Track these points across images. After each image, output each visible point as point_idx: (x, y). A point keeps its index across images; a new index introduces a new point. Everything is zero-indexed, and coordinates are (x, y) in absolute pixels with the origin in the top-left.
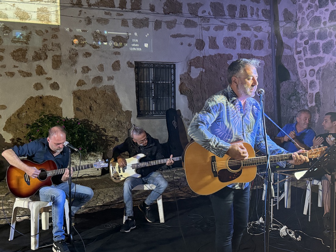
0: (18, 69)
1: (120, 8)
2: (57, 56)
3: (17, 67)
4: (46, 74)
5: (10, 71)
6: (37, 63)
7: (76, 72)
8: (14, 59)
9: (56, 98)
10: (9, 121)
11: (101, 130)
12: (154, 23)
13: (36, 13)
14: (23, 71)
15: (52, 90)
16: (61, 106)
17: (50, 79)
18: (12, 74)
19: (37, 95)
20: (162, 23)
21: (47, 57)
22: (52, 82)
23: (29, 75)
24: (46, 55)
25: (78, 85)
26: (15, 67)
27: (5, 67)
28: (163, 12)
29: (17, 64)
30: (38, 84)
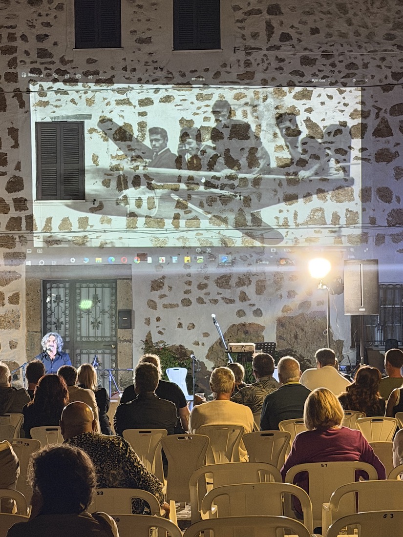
0: (222, 296)
1: (332, 224)
2: (262, 281)
3: (221, 294)
4: (249, 300)
5: (214, 299)
6: (241, 289)
7: (281, 297)
8: (217, 286)
9: (259, 326)
10: (211, 349)
11: (306, 361)
12: (375, 237)
13: (241, 238)
14: (226, 298)
15: (255, 316)
16: (263, 334)
17: (254, 305)
18: (216, 301)
19: (239, 323)
20: (386, 237)
21: (250, 282)
22: (255, 308)
23: (232, 301)
24: (250, 281)
25: (283, 311)
26: (219, 294)
27: (209, 294)
28: (386, 225)
29: (220, 290)
30: (240, 310)
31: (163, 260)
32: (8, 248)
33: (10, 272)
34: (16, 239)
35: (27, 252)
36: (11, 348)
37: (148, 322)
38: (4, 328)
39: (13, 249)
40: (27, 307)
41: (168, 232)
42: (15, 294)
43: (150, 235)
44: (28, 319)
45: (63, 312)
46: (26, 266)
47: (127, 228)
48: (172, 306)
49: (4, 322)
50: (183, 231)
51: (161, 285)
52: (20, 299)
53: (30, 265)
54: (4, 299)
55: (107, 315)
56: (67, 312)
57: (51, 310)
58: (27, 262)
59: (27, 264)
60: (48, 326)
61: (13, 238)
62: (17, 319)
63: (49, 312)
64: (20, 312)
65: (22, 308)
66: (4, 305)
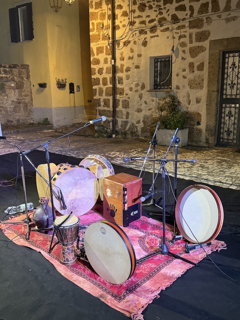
32: (198, 28)
33: (199, 47)
34: (204, 20)
35: (211, 30)
36: (197, 103)
38: (193, 89)
39: (201, 29)
40: (209, 72)
42: (201, 63)
44: (208, 82)
45: (236, 76)
46: (210, 41)
49: (193, 84)
52: (205, 67)
54: (194, 68)
57: (227, 74)
59: (210, 39)
60: (225, 87)
61: (202, 20)
62: (202, 82)
63: (226, 76)
64: (204, 76)
65: (205, 73)
66: (193, 72)
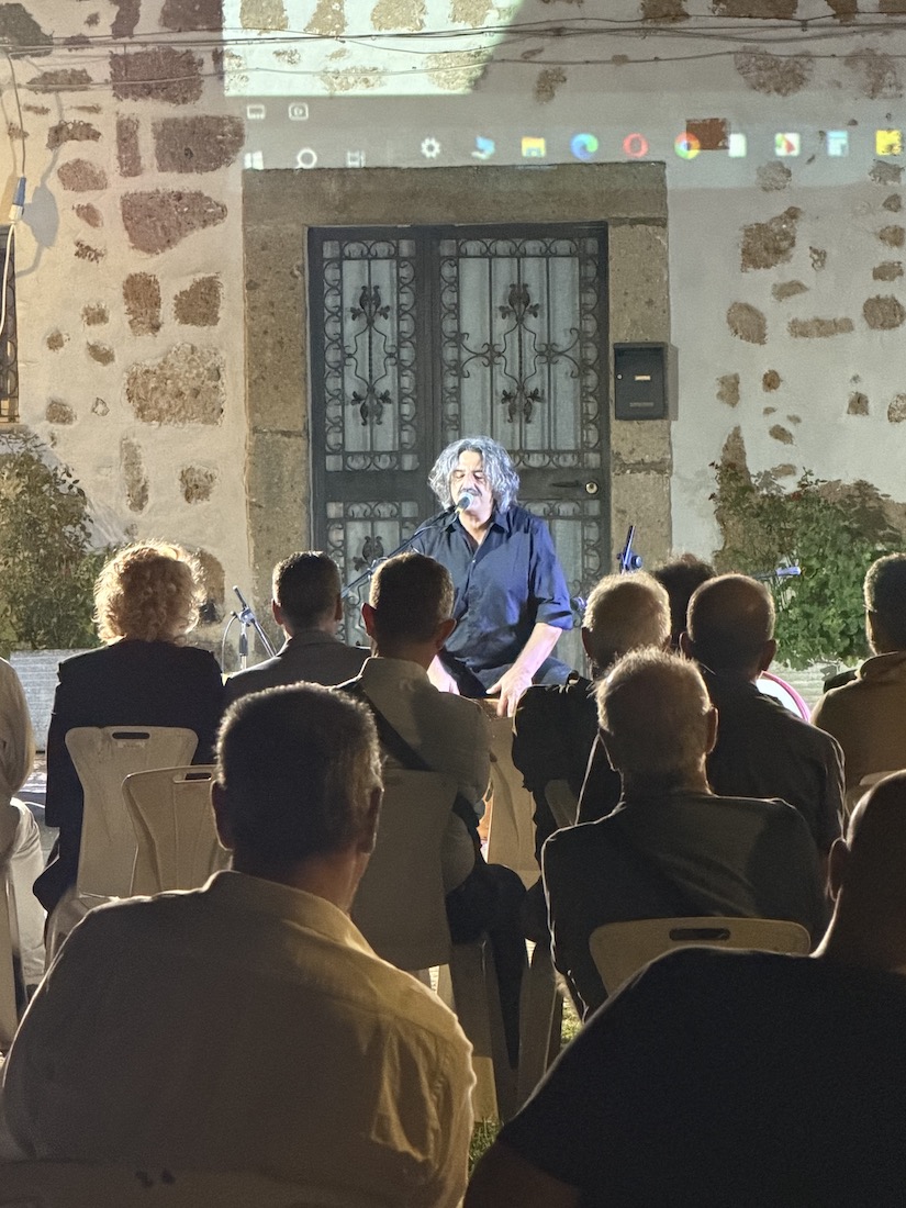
31: (790, 147)
32: (171, 98)
33: (179, 197)
34: (201, 63)
35: (250, 116)
36: (188, 499)
37: (730, 390)
38: (160, 419)
39: (189, 105)
40: (251, 333)
41: (810, 32)
42: (199, 284)
43: (738, 46)
44: (252, 384)
45: (391, 355)
46: (245, 172)
47: (643, 20)
48: (827, 328)
49: (157, 395)
50: (872, 27)
51: (784, 244)
52: (224, 304)
53: (259, 166)
54: (157, 304)
55: (564, 367)
56: (407, 354)
57: (342, 347)
58: (248, 157)
59: (248, 165)
60: (332, 411)
61: (190, 62)
62: (211, 384)
63: (332, 356)
64: (223, 354)
65: (229, 337)
66: (156, 328)
